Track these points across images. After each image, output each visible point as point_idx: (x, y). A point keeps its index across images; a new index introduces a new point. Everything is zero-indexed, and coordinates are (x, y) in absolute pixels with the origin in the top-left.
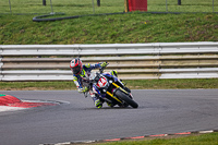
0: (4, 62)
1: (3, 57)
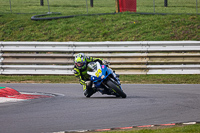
0: (4, 57)
1: (3, 52)
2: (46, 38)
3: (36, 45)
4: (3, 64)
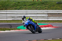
0: (48, 15)
1: (48, 13)
2: (61, 9)
3: (58, 11)
4: (48, 17)
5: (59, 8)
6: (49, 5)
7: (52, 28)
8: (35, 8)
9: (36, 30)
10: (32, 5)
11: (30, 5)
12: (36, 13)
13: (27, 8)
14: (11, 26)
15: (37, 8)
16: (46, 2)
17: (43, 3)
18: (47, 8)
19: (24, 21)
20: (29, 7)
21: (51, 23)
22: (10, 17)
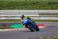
1: (39, 13)
4: (39, 16)
5: (49, 8)
6: (40, 5)
7: (43, 27)
8: (27, 8)
9: (34, 28)
10: (25, 5)
11: (22, 5)
12: (28, 13)
13: (19, 8)
14: (5, 25)
15: (29, 8)
16: (38, 2)
17: (35, 4)
18: (38, 8)
19: (23, 20)
20: (22, 7)
21: (42, 22)
22: (4, 17)
